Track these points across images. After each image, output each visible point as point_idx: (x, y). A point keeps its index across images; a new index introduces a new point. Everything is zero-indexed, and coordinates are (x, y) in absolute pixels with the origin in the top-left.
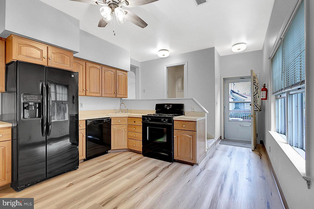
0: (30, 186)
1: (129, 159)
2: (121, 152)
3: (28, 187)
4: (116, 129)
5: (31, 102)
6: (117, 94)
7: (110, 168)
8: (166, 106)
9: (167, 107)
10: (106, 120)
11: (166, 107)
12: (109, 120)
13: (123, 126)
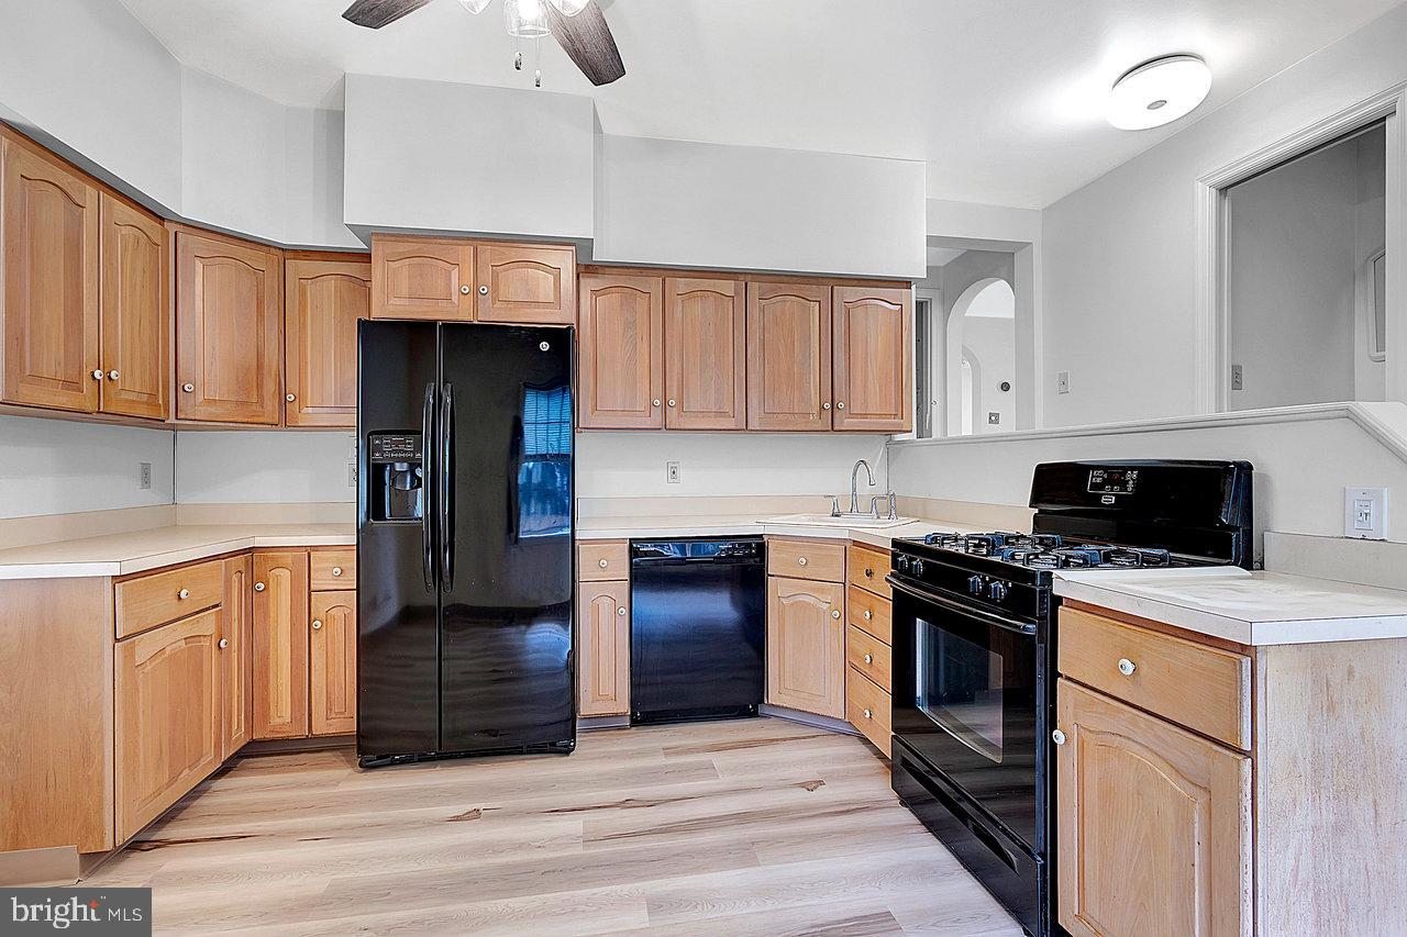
0: (402, 762)
1: (802, 785)
2: (813, 732)
3: (393, 763)
4: (792, 600)
5: (402, 460)
6: (837, 415)
7: (666, 801)
8: (1095, 478)
9: (1100, 486)
10: (734, 548)
11: (1094, 486)
12: (751, 548)
13: (822, 591)
